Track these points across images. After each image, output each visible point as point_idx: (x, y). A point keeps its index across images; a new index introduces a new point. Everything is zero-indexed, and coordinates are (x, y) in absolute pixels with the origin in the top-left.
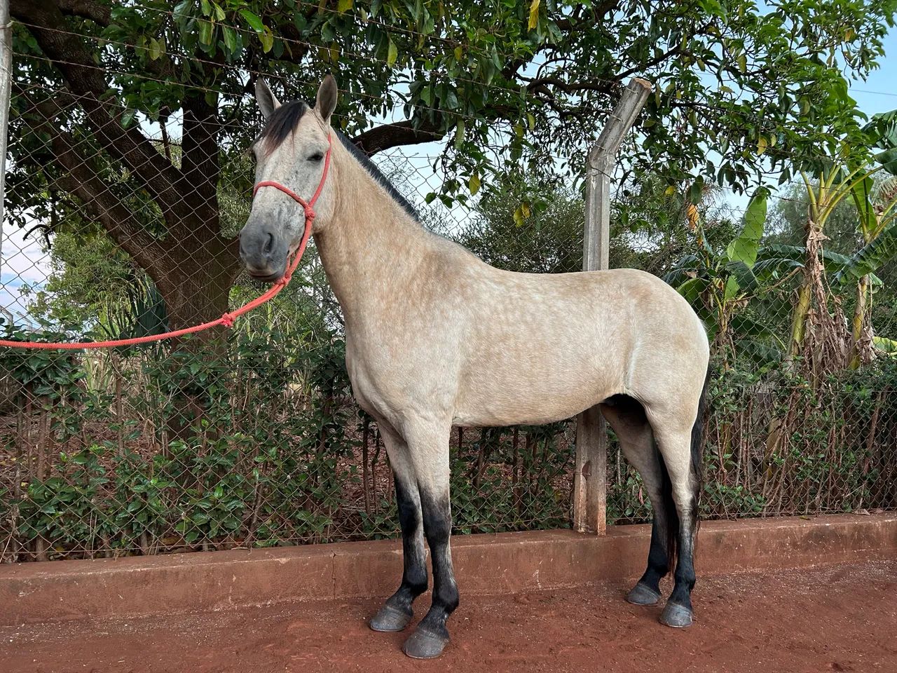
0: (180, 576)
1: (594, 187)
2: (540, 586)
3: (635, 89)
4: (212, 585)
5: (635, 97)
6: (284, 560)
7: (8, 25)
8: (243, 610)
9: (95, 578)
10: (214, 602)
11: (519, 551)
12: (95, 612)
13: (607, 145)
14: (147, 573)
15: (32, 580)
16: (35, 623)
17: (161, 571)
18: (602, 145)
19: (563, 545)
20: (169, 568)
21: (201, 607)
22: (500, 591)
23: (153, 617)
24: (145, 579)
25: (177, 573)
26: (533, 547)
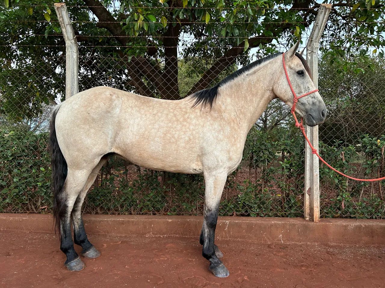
0: (134, 223)
1: (310, 58)
2: (283, 242)
3: (322, 9)
4: (145, 227)
5: (323, 13)
6: (170, 220)
7: (74, 38)
8: (156, 238)
9: (107, 221)
10: (145, 234)
11: (272, 225)
12: (108, 232)
13: (314, 38)
14: (123, 221)
15: (89, 220)
16: (90, 234)
17: (128, 221)
18: (312, 39)
19: (294, 225)
20: (130, 220)
21: (142, 235)
22: (263, 242)
23: (126, 236)
24: (123, 223)
25: (133, 222)
26: (279, 224)
